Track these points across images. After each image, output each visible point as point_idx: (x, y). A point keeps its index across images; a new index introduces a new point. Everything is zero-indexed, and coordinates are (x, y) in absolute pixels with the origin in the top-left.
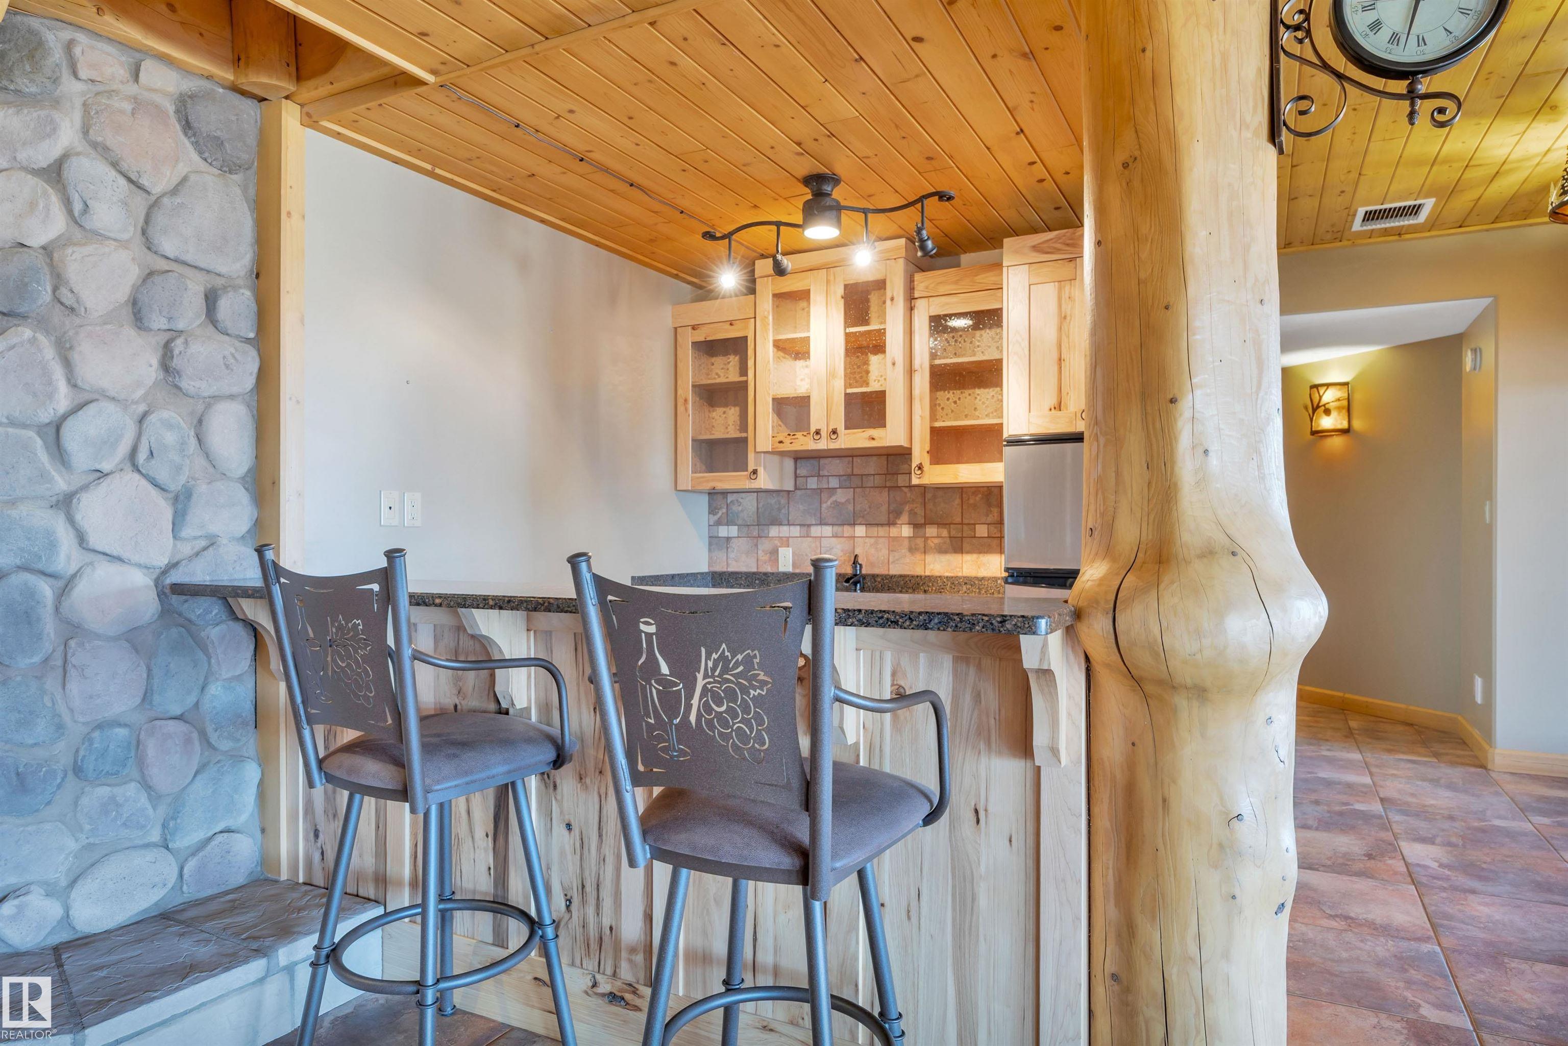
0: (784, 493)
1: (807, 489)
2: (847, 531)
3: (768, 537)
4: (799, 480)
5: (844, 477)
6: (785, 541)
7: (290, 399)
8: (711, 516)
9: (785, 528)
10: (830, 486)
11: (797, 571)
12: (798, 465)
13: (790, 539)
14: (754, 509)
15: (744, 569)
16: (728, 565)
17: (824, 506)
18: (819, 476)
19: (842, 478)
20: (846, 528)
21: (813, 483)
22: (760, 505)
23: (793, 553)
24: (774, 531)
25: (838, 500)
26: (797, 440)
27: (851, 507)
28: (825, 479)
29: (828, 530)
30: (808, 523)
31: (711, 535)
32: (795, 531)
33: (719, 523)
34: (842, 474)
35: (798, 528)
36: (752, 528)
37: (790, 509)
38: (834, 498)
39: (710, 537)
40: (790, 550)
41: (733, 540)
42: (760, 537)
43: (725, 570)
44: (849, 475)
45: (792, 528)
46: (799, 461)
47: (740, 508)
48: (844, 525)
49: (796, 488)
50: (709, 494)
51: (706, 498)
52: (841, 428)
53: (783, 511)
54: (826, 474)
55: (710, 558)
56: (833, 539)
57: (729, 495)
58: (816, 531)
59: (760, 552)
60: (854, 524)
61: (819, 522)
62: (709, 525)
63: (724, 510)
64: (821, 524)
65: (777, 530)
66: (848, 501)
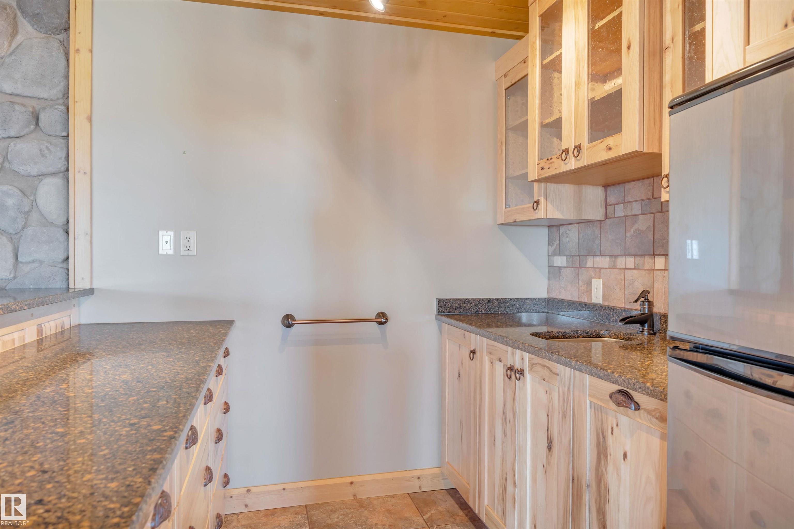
0: (598, 222)
1: (615, 217)
2: (647, 262)
3: (586, 267)
4: (610, 209)
5: (646, 202)
6: (598, 272)
7: (79, 172)
8: (550, 247)
9: (598, 259)
10: (633, 214)
11: (606, 304)
12: (608, 193)
13: (602, 270)
14: (577, 240)
15: (569, 298)
16: (560, 292)
17: (628, 234)
18: (624, 203)
19: (644, 203)
20: (647, 259)
21: (619, 211)
22: (581, 237)
23: (604, 284)
24: (591, 262)
25: (641, 228)
26: (553, 164)
27: (651, 236)
28: (629, 205)
29: (630, 262)
30: (615, 253)
31: (550, 264)
32: (605, 262)
33: (554, 254)
34: (643, 198)
35: (607, 259)
36: (575, 258)
37: (602, 239)
38: (636, 226)
39: (549, 266)
40: (601, 281)
41: (564, 270)
42: (580, 267)
43: (557, 297)
44: (650, 199)
45: (603, 258)
46: (609, 189)
47: (568, 240)
48: (644, 255)
49: (606, 217)
50: (548, 226)
51: (546, 230)
52: (585, 144)
53: (596, 242)
54: (631, 200)
55: (549, 285)
56: (636, 272)
57: (561, 227)
58: (622, 262)
59: (580, 282)
60: (654, 255)
61: (624, 254)
62: (549, 256)
63: (558, 242)
64: (625, 255)
65: (592, 260)
66: (648, 228)
